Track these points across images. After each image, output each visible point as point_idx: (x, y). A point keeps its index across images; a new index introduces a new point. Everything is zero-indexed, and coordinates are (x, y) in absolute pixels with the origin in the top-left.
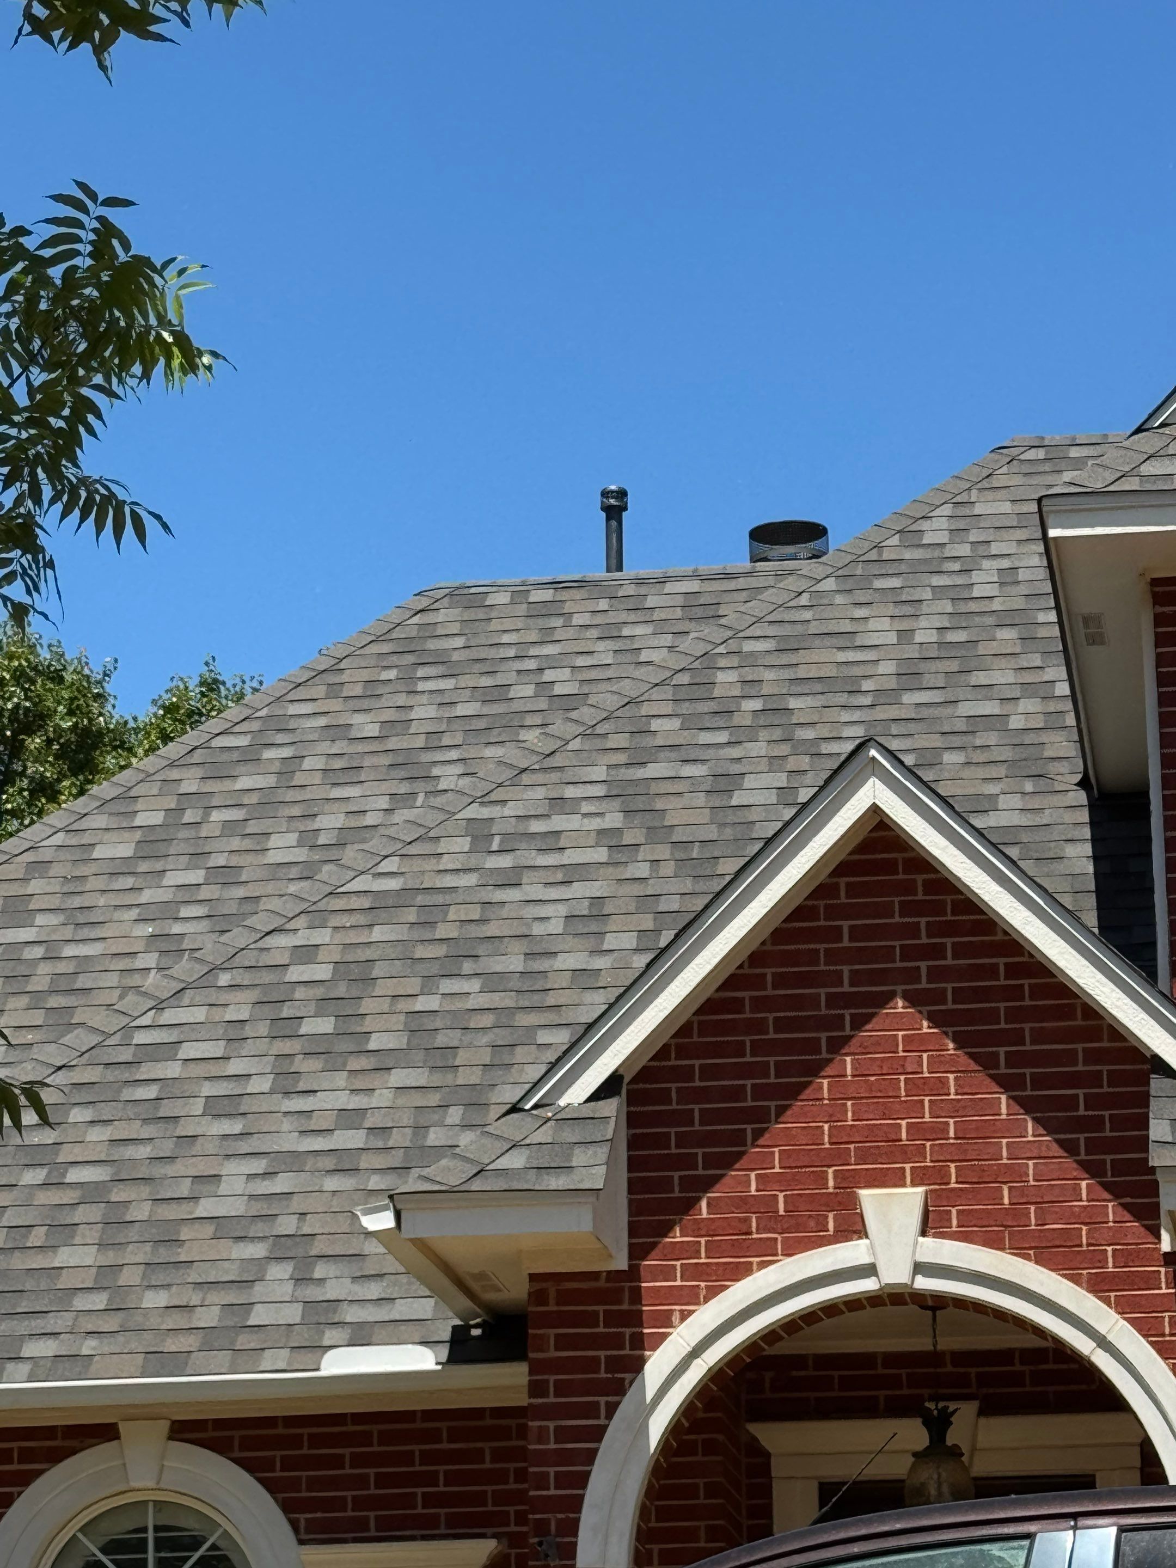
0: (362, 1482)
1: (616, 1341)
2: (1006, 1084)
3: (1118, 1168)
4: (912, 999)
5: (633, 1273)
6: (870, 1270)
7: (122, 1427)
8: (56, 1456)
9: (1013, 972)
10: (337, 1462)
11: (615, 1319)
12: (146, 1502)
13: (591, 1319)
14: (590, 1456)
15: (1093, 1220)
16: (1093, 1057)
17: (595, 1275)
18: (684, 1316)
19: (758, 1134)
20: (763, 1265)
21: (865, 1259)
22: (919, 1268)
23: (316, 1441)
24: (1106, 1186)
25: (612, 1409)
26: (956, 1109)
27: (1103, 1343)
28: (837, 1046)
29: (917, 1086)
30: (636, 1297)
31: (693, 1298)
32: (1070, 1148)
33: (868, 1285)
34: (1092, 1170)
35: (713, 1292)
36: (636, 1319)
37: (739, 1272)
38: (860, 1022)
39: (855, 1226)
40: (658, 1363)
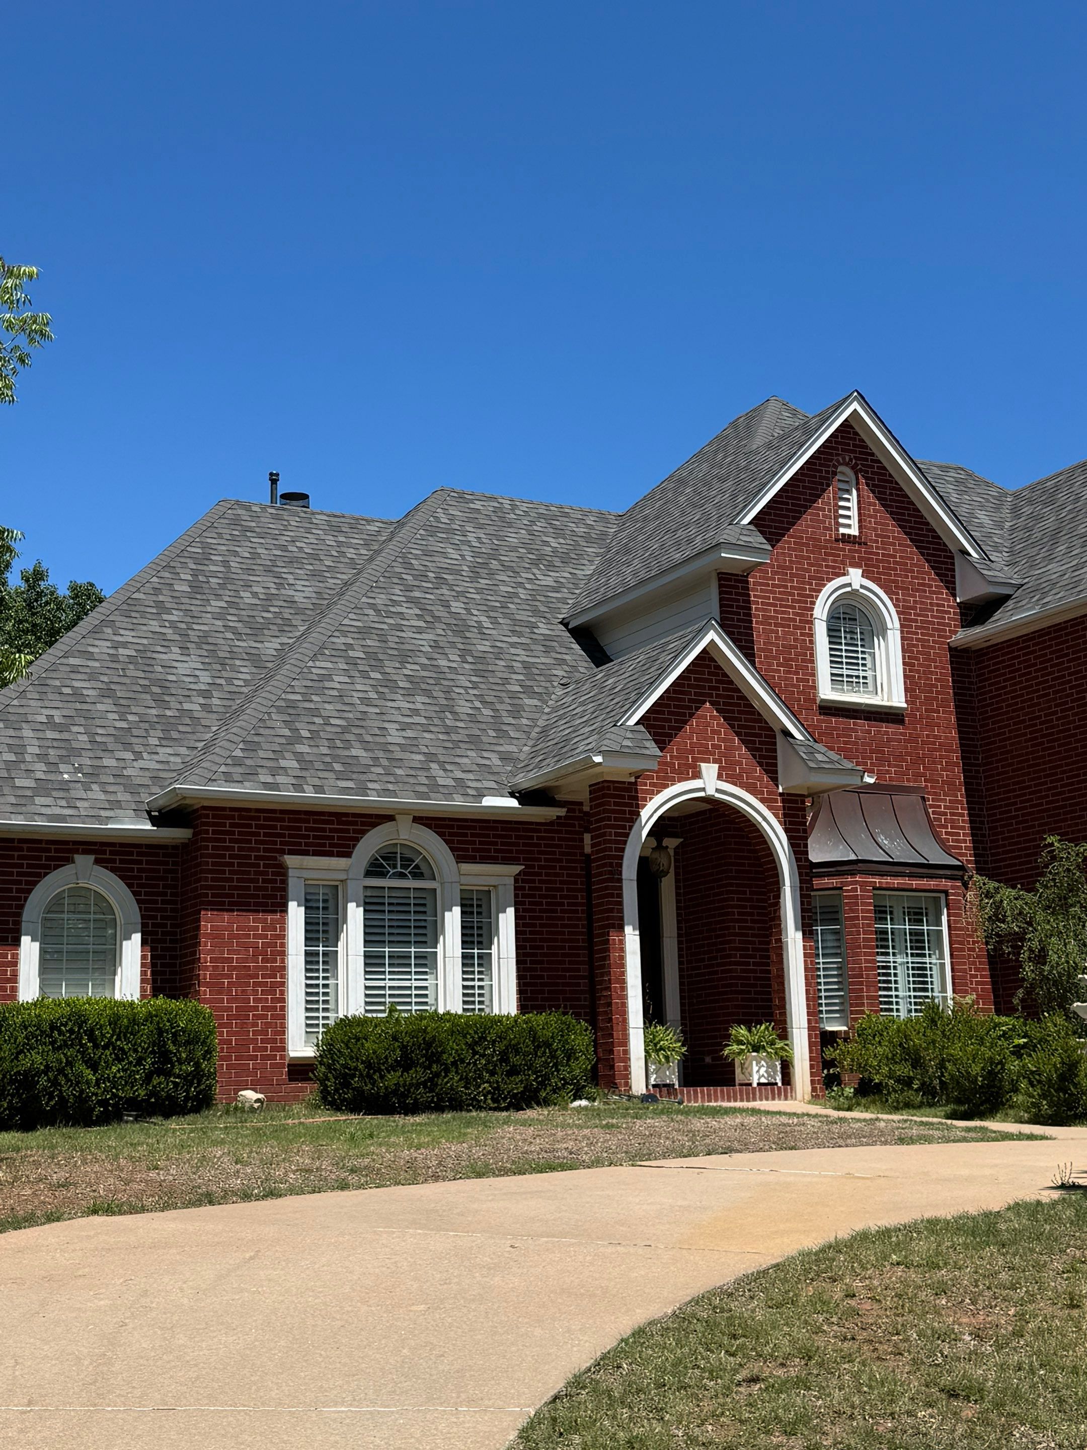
0: (474, 843)
1: (631, 805)
2: (738, 734)
3: (767, 764)
4: (712, 703)
5: (635, 783)
6: (703, 789)
7: (397, 817)
8: (374, 825)
9: (739, 698)
10: (466, 835)
11: (630, 798)
12: (397, 844)
13: (623, 797)
14: (625, 843)
15: (760, 779)
16: (760, 728)
17: (624, 783)
18: (651, 799)
19: (670, 741)
20: (672, 785)
21: (703, 786)
22: (717, 790)
23: (459, 827)
24: (765, 770)
25: (631, 828)
26: (724, 740)
27: (765, 819)
28: (692, 715)
29: (713, 732)
30: (636, 791)
31: (653, 793)
32: (754, 756)
33: (702, 794)
34: (760, 764)
35: (658, 792)
36: (636, 798)
37: (666, 786)
38: (697, 709)
39: (697, 775)
40: (645, 814)
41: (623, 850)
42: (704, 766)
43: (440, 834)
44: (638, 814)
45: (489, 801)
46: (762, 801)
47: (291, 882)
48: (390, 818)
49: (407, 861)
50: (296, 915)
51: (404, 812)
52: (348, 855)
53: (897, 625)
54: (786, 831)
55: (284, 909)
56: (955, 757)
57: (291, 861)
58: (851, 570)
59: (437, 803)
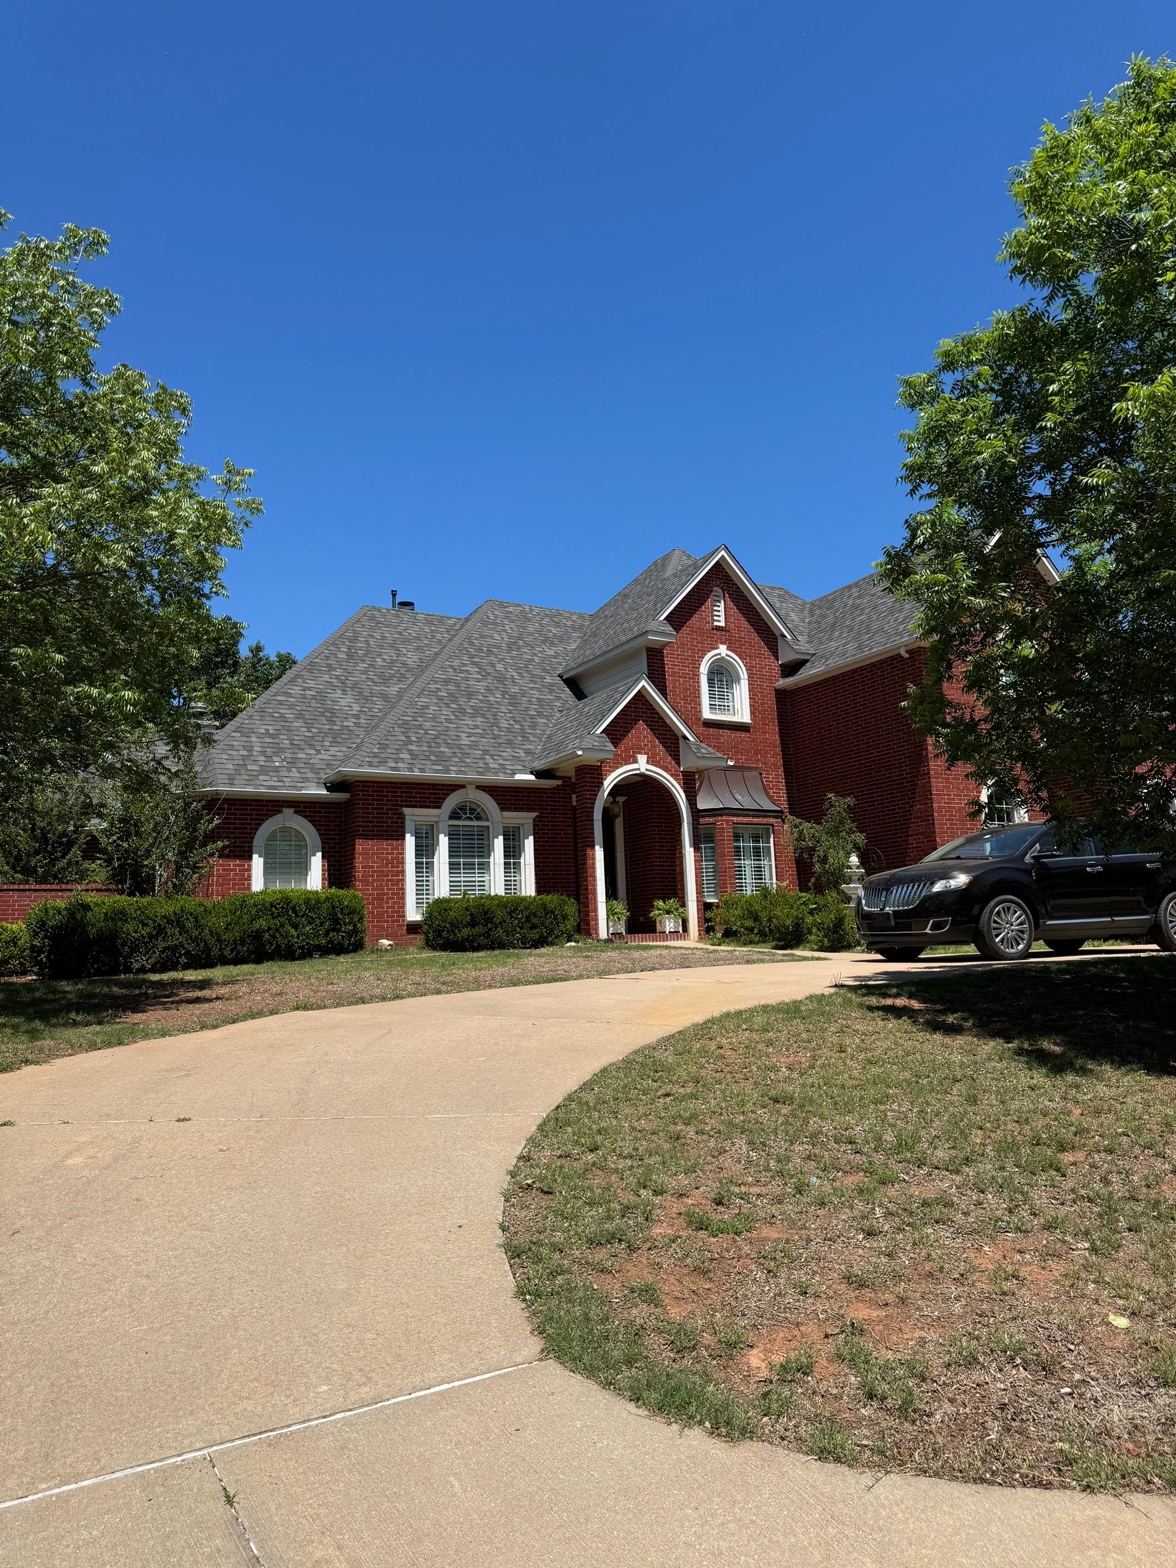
0: (510, 800)
1: (598, 778)
2: (658, 738)
3: (674, 755)
4: (643, 721)
5: (601, 766)
6: (639, 769)
7: (467, 786)
8: (454, 791)
9: (659, 718)
10: (506, 796)
11: (598, 774)
12: (467, 801)
13: (594, 774)
14: (595, 799)
15: (671, 764)
16: (670, 735)
17: (594, 766)
18: (609, 775)
19: (620, 742)
20: (621, 767)
21: (638, 767)
22: (647, 770)
23: (502, 791)
24: (673, 758)
25: (598, 791)
26: (650, 742)
27: (673, 785)
28: (632, 728)
30: (601, 770)
31: (611, 772)
32: (667, 751)
33: (638, 772)
34: (670, 755)
35: (614, 771)
36: (601, 775)
37: (618, 768)
38: (635, 724)
39: (635, 761)
40: (606, 783)
41: (594, 803)
42: (639, 756)
43: (491, 795)
44: (602, 784)
45: (519, 777)
46: (672, 775)
47: (407, 823)
48: (463, 786)
49: (472, 811)
50: (410, 841)
51: (471, 783)
52: (439, 807)
53: (746, 676)
54: (685, 792)
55: (403, 838)
56: (778, 750)
57: (407, 811)
58: (721, 646)
59: (490, 778)
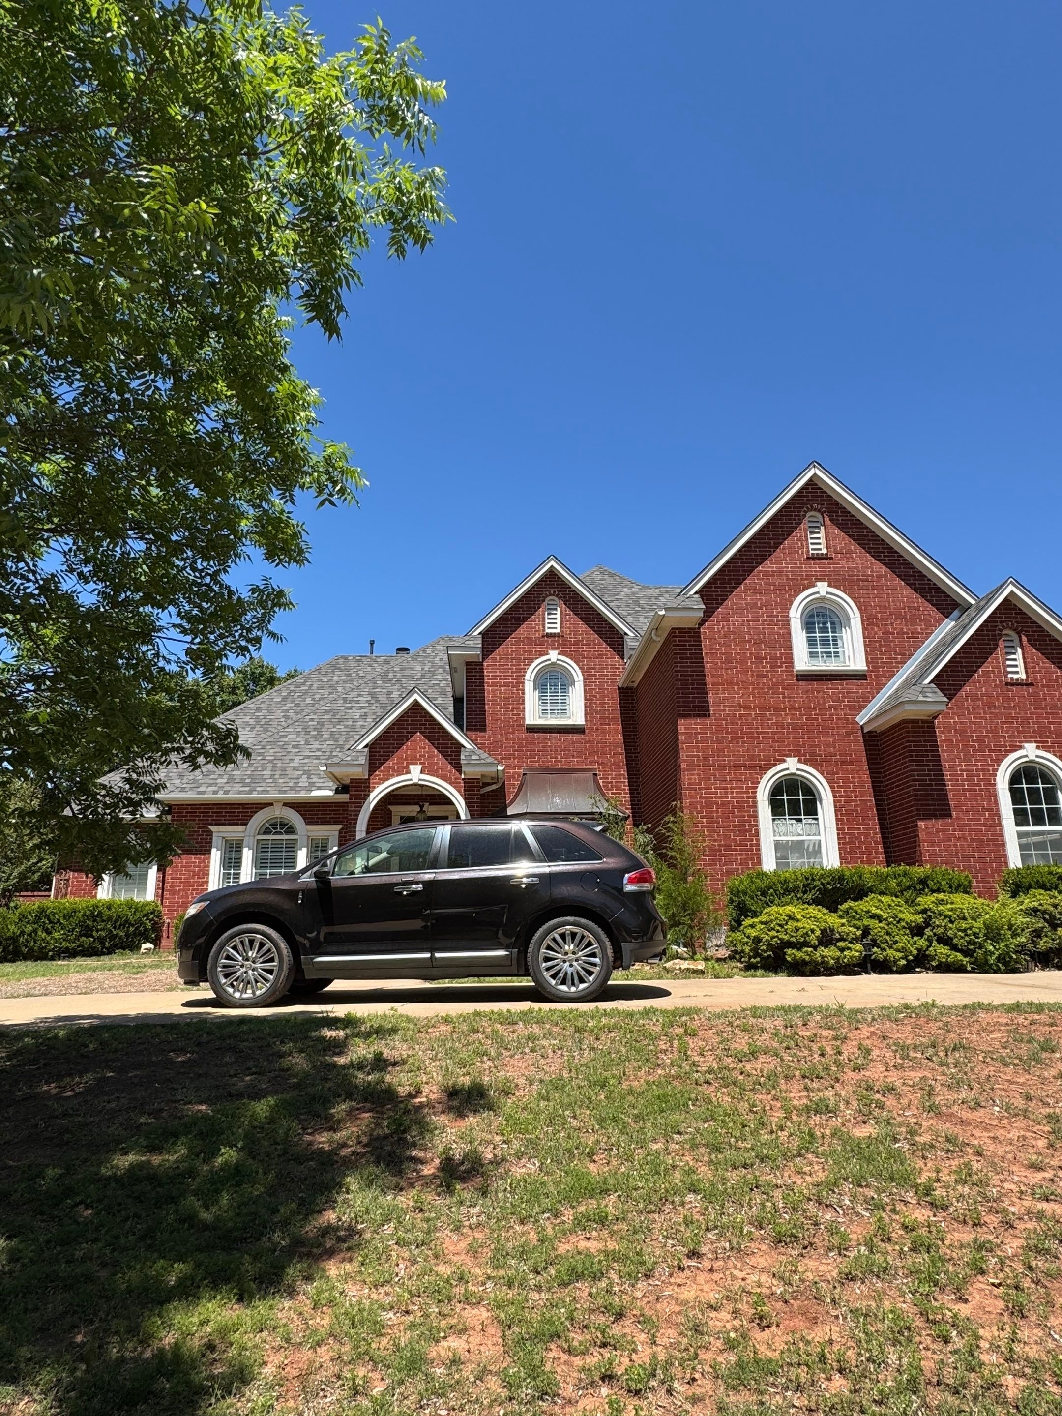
1: (365, 791)
2: (437, 748)
3: (455, 763)
4: (421, 733)
5: (368, 779)
7: (274, 804)
8: (261, 809)
10: (313, 811)
11: (365, 787)
12: (278, 817)
13: (361, 787)
14: (360, 811)
15: (450, 771)
16: (452, 743)
17: (362, 779)
18: (377, 787)
19: (392, 755)
20: (392, 778)
21: (410, 778)
22: (420, 780)
23: (309, 807)
24: (453, 766)
25: (364, 803)
26: (427, 752)
27: (451, 793)
28: (407, 740)
29: (421, 748)
30: (369, 784)
31: (379, 784)
32: (447, 760)
33: (410, 782)
34: (450, 763)
35: (383, 783)
36: (369, 788)
37: (388, 779)
38: (411, 736)
39: (408, 772)
40: (372, 795)
41: (358, 816)
42: (411, 767)
43: (296, 811)
44: (368, 796)
45: (316, 793)
47: (214, 839)
48: (271, 804)
49: (283, 825)
50: (216, 856)
51: (278, 801)
52: (246, 824)
53: (581, 678)
54: (465, 799)
55: (209, 852)
57: (212, 828)
58: (551, 652)
